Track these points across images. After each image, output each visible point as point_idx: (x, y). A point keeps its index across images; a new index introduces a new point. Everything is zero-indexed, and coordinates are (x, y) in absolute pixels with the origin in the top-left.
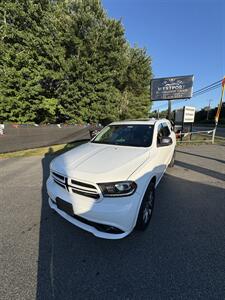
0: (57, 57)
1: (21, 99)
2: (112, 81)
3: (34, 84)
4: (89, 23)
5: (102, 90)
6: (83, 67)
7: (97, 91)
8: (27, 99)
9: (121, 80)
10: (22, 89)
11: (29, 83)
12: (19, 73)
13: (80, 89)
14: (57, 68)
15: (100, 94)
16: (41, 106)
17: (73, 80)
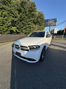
0: (16, 14)
1: (5, 27)
2: (33, 21)
3: (9, 22)
4: (25, 3)
5: (30, 24)
6: (24, 17)
8: (7, 27)
9: (35, 21)
10: (6, 24)
11: (8, 22)
12: (4, 19)
13: (23, 24)
14: (16, 17)
15: (29, 25)
16: (11, 29)
17: (21, 21)
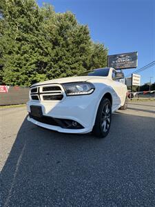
0: (46, 48)
1: (22, 74)
2: (82, 63)
3: (31, 64)
4: (67, 27)
5: (75, 68)
6: (63, 53)
7: (72, 69)
8: (26, 74)
9: (87, 62)
10: (24, 67)
11: (28, 64)
12: (22, 58)
13: (60, 67)
14: (47, 54)
15: (74, 71)
16: (35, 79)
17: (56, 61)
